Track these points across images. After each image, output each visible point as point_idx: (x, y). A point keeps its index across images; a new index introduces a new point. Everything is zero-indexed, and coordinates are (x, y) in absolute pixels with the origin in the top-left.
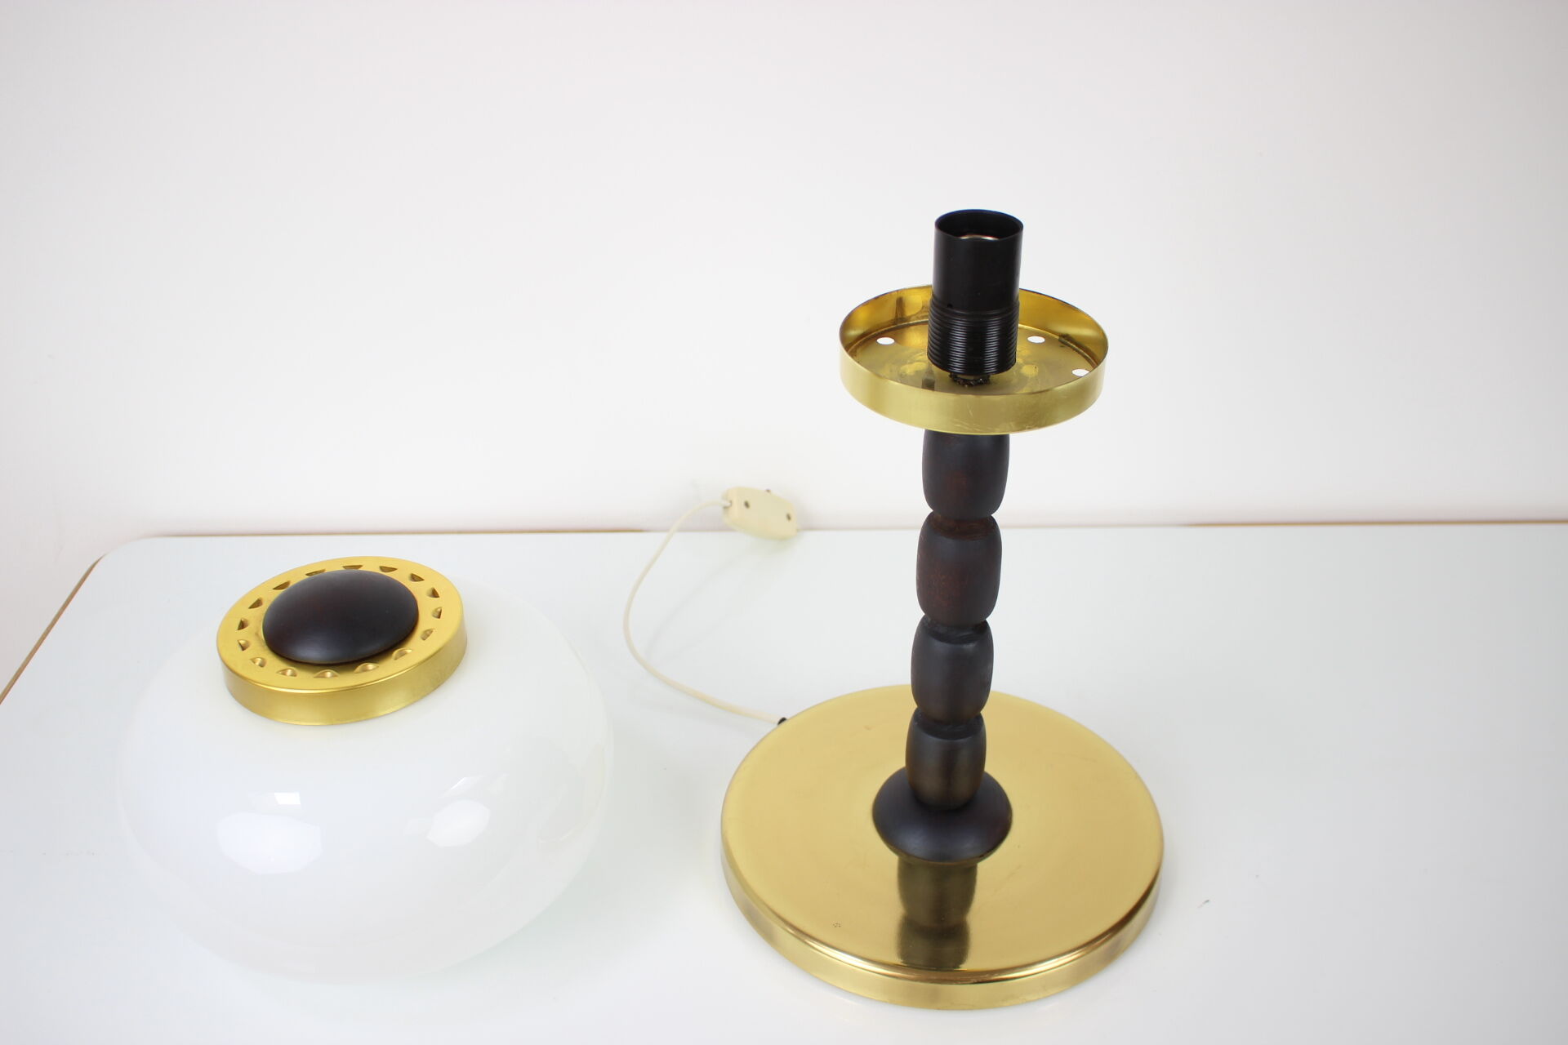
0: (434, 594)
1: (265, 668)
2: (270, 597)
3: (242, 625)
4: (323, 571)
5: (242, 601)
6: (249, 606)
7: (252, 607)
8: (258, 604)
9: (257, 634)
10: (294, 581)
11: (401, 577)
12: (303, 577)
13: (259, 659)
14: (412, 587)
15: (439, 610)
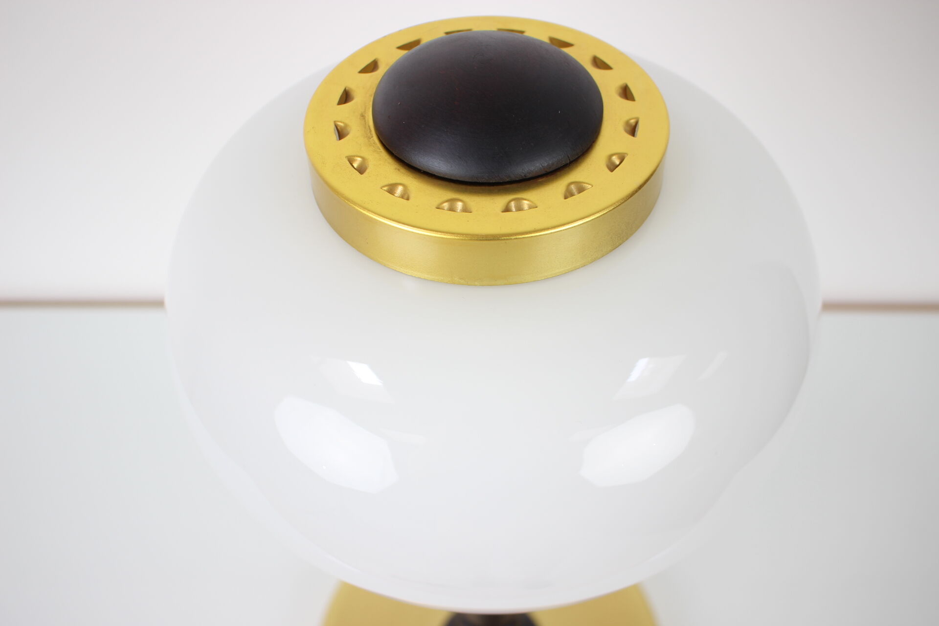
0: (626, 93)
1: (365, 174)
2: (390, 58)
3: (346, 97)
4: (470, 30)
5: (350, 60)
6: (362, 66)
7: (365, 70)
8: (372, 67)
9: (363, 116)
10: (426, 39)
11: (581, 56)
12: (440, 34)
13: (359, 159)
14: (597, 75)
15: (633, 121)
